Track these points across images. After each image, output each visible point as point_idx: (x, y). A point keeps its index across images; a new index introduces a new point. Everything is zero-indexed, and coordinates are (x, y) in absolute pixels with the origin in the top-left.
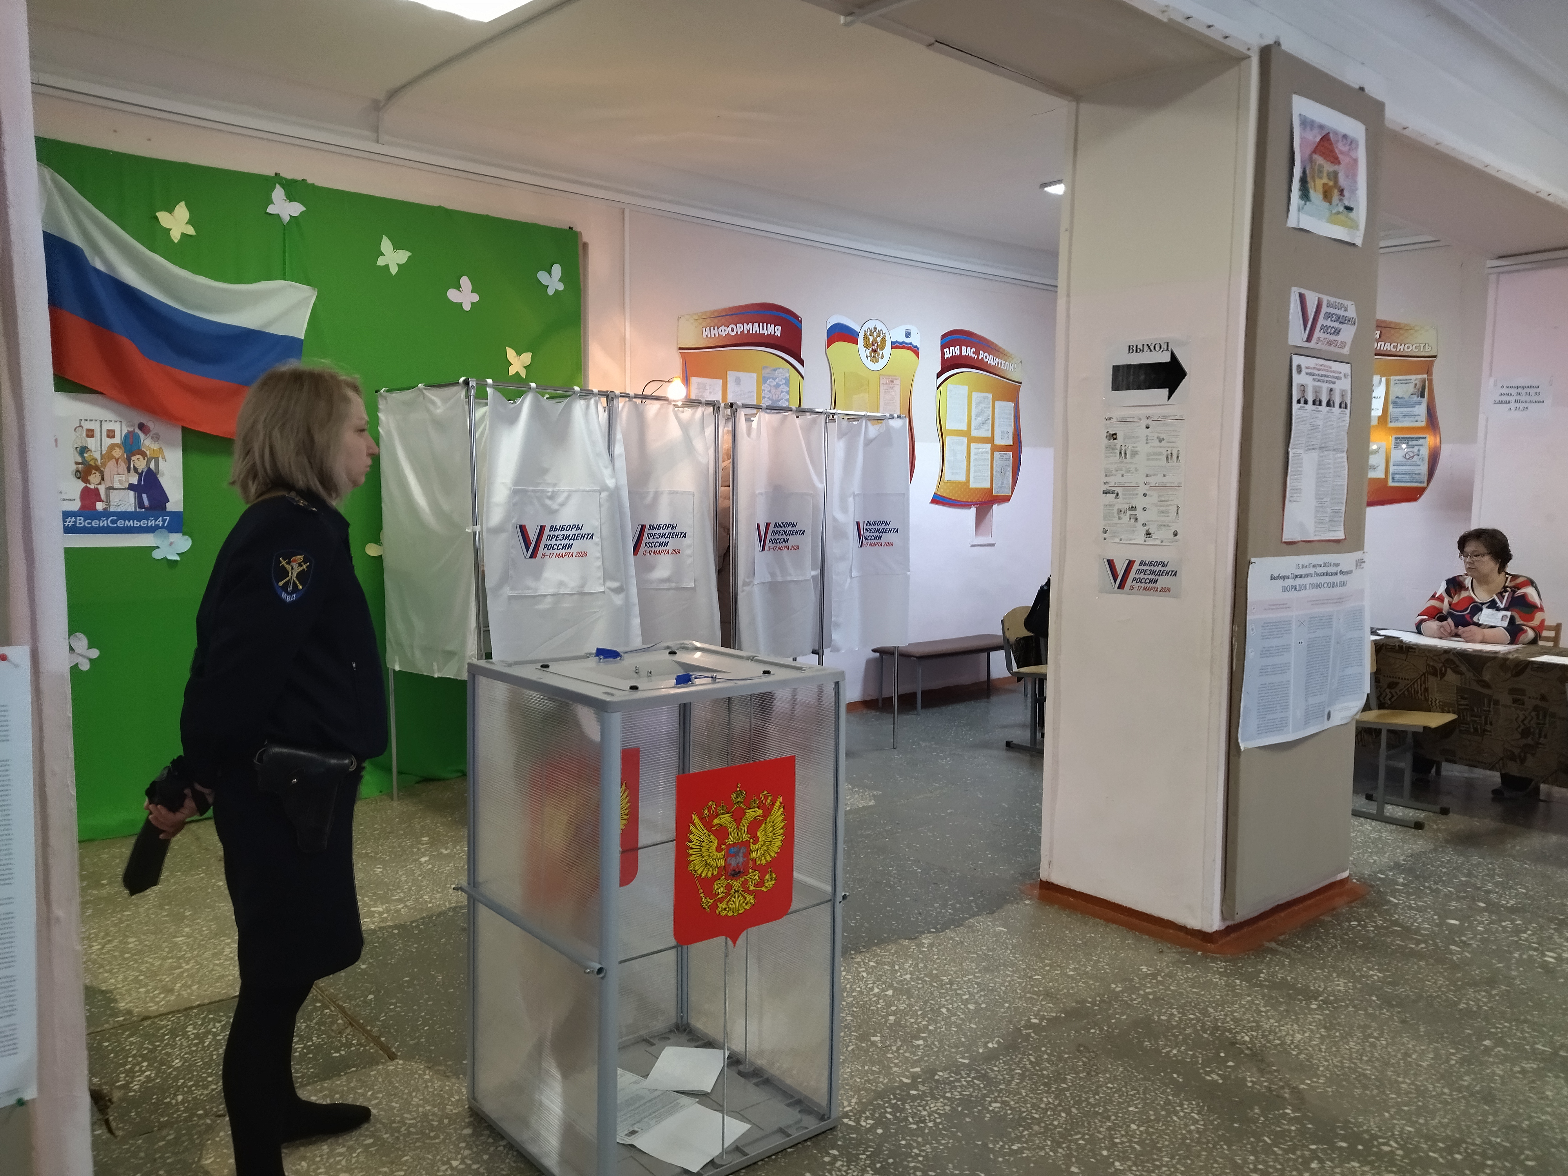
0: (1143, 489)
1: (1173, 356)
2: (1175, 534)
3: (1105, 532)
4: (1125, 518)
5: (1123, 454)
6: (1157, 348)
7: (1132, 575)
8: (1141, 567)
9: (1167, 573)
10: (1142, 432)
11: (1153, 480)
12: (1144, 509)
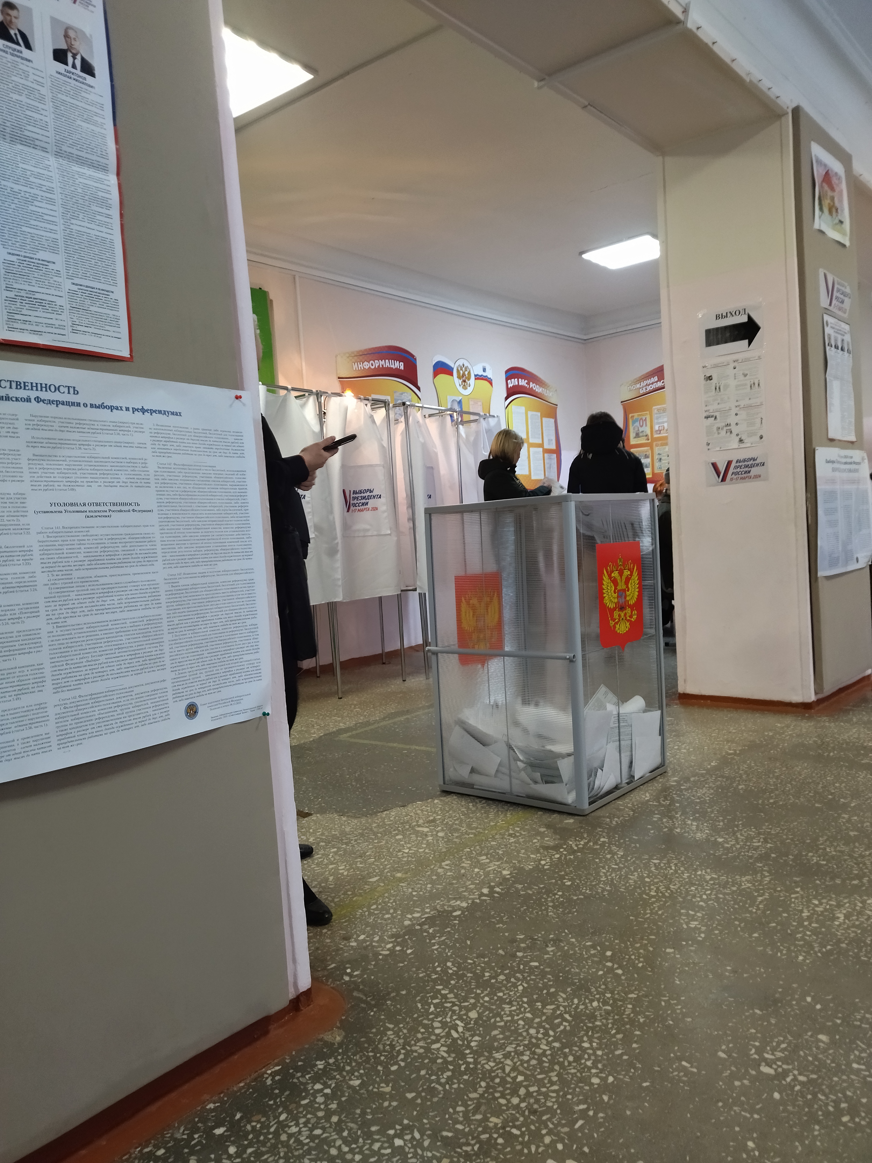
0: (734, 411)
1: (749, 317)
2: (761, 437)
3: (708, 444)
4: (723, 433)
5: (718, 389)
6: (737, 313)
7: (731, 470)
8: (738, 464)
9: (758, 465)
10: (730, 371)
11: (742, 403)
12: (737, 424)
